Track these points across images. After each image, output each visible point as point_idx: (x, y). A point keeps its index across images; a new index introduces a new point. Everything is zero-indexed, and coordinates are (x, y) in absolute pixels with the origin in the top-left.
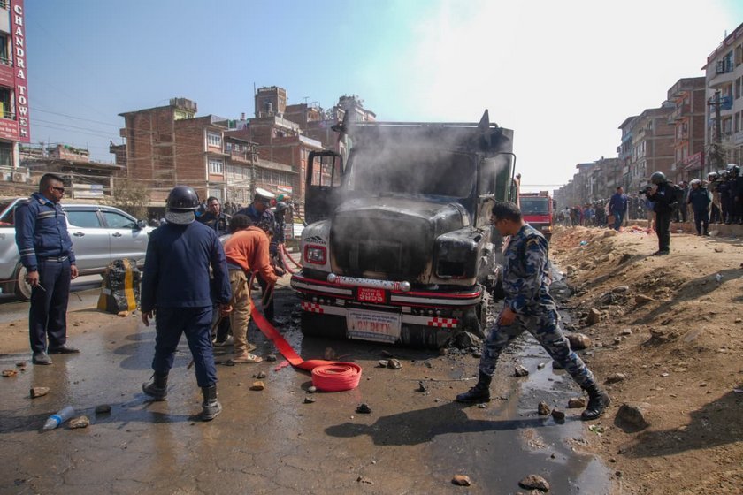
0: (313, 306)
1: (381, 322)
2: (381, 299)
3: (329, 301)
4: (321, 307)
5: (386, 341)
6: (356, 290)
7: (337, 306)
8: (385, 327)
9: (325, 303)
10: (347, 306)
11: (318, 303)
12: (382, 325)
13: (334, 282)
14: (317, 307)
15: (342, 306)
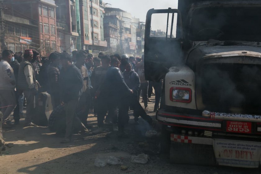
0: (183, 137)
1: (245, 150)
2: (248, 130)
3: (196, 133)
4: (190, 138)
5: (251, 167)
6: (225, 123)
7: (206, 137)
8: (249, 154)
9: (193, 135)
10: (213, 137)
11: (187, 135)
12: (247, 152)
13: (210, 117)
14: (186, 138)
15: (209, 137)
